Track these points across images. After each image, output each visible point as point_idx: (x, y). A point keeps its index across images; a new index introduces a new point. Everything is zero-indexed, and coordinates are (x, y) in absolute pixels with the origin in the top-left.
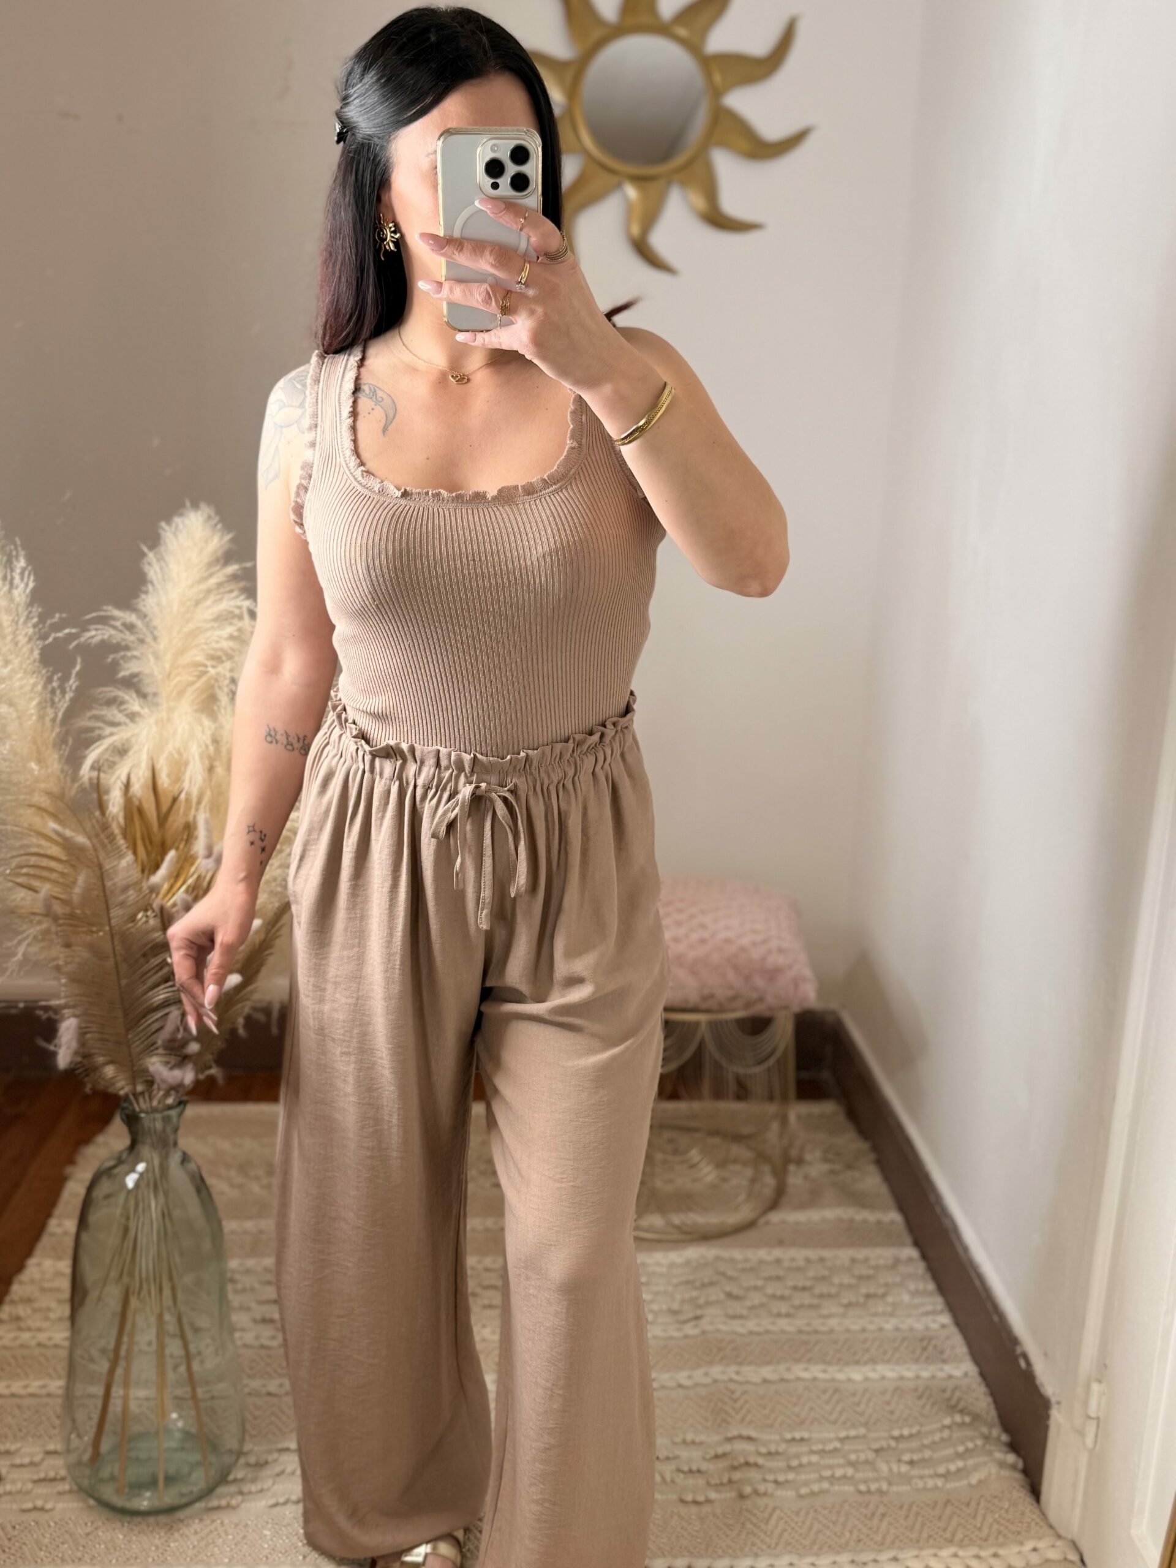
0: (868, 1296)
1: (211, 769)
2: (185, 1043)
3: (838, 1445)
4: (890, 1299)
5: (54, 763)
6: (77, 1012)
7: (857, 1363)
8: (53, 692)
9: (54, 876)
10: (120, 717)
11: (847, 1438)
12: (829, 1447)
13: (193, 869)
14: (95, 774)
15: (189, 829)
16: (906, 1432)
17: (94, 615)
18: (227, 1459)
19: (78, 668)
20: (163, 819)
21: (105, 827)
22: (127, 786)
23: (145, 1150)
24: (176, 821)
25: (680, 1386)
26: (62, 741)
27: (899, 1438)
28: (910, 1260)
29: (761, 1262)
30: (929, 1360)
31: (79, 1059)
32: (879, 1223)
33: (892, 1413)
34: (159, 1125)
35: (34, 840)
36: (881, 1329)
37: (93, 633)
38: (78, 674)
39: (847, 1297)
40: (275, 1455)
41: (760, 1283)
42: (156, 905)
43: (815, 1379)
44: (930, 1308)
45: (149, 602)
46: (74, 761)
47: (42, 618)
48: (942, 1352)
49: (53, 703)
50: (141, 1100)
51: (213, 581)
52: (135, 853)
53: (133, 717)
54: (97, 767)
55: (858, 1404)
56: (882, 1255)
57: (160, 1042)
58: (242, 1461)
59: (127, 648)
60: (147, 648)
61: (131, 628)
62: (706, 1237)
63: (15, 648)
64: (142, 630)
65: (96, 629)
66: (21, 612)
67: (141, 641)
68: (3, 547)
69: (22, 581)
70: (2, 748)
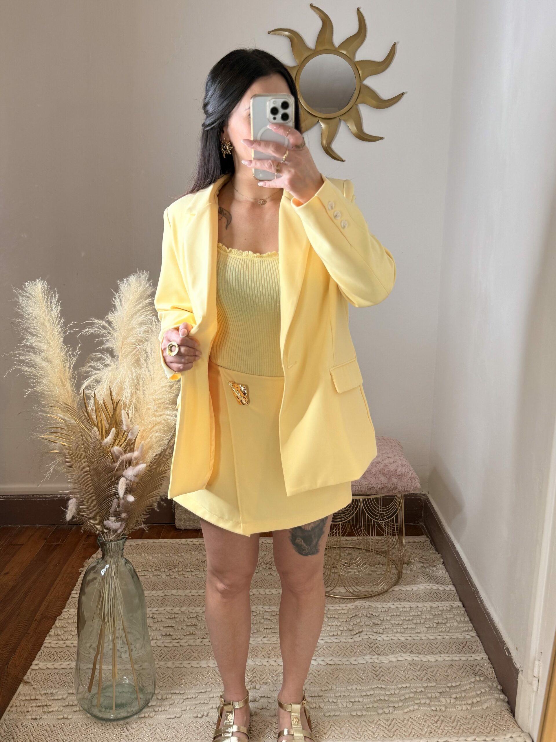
3: (423, 689)
4: (448, 625)
5: (70, 387)
6: (76, 496)
7: (433, 653)
8: (69, 356)
10: (101, 366)
11: (427, 687)
12: (419, 690)
16: (454, 685)
17: (86, 322)
19: (80, 345)
23: (108, 559)
26: (73, 378)
27: (451, 687)
28: (458, 607)
29: (390, 608)
30: (466, 652)
31: (77, 516)
32: (444, 590)
33: (448, 676)
34: (114, 547)
36: (444, 638)
37: (87, 330)
38: (80, 349)
43: (413, 660)
45: (111, 317)
47: (65, 324)
48: (472, 649)
49: (70, 361)
53: (106, 366)
54: (87, 388)
55: (433, 672)
58: (155, 697)
59: (103, 336)
60: (111, 336)
61: (104, 327)
62: (364, 597)
63: (52, 337)
64: (108, 328)
65: (89, 328)
66: (55, 321)
67: (109, 333)
68: (49, 292)
69: (55, 308)
70: (45, 381)
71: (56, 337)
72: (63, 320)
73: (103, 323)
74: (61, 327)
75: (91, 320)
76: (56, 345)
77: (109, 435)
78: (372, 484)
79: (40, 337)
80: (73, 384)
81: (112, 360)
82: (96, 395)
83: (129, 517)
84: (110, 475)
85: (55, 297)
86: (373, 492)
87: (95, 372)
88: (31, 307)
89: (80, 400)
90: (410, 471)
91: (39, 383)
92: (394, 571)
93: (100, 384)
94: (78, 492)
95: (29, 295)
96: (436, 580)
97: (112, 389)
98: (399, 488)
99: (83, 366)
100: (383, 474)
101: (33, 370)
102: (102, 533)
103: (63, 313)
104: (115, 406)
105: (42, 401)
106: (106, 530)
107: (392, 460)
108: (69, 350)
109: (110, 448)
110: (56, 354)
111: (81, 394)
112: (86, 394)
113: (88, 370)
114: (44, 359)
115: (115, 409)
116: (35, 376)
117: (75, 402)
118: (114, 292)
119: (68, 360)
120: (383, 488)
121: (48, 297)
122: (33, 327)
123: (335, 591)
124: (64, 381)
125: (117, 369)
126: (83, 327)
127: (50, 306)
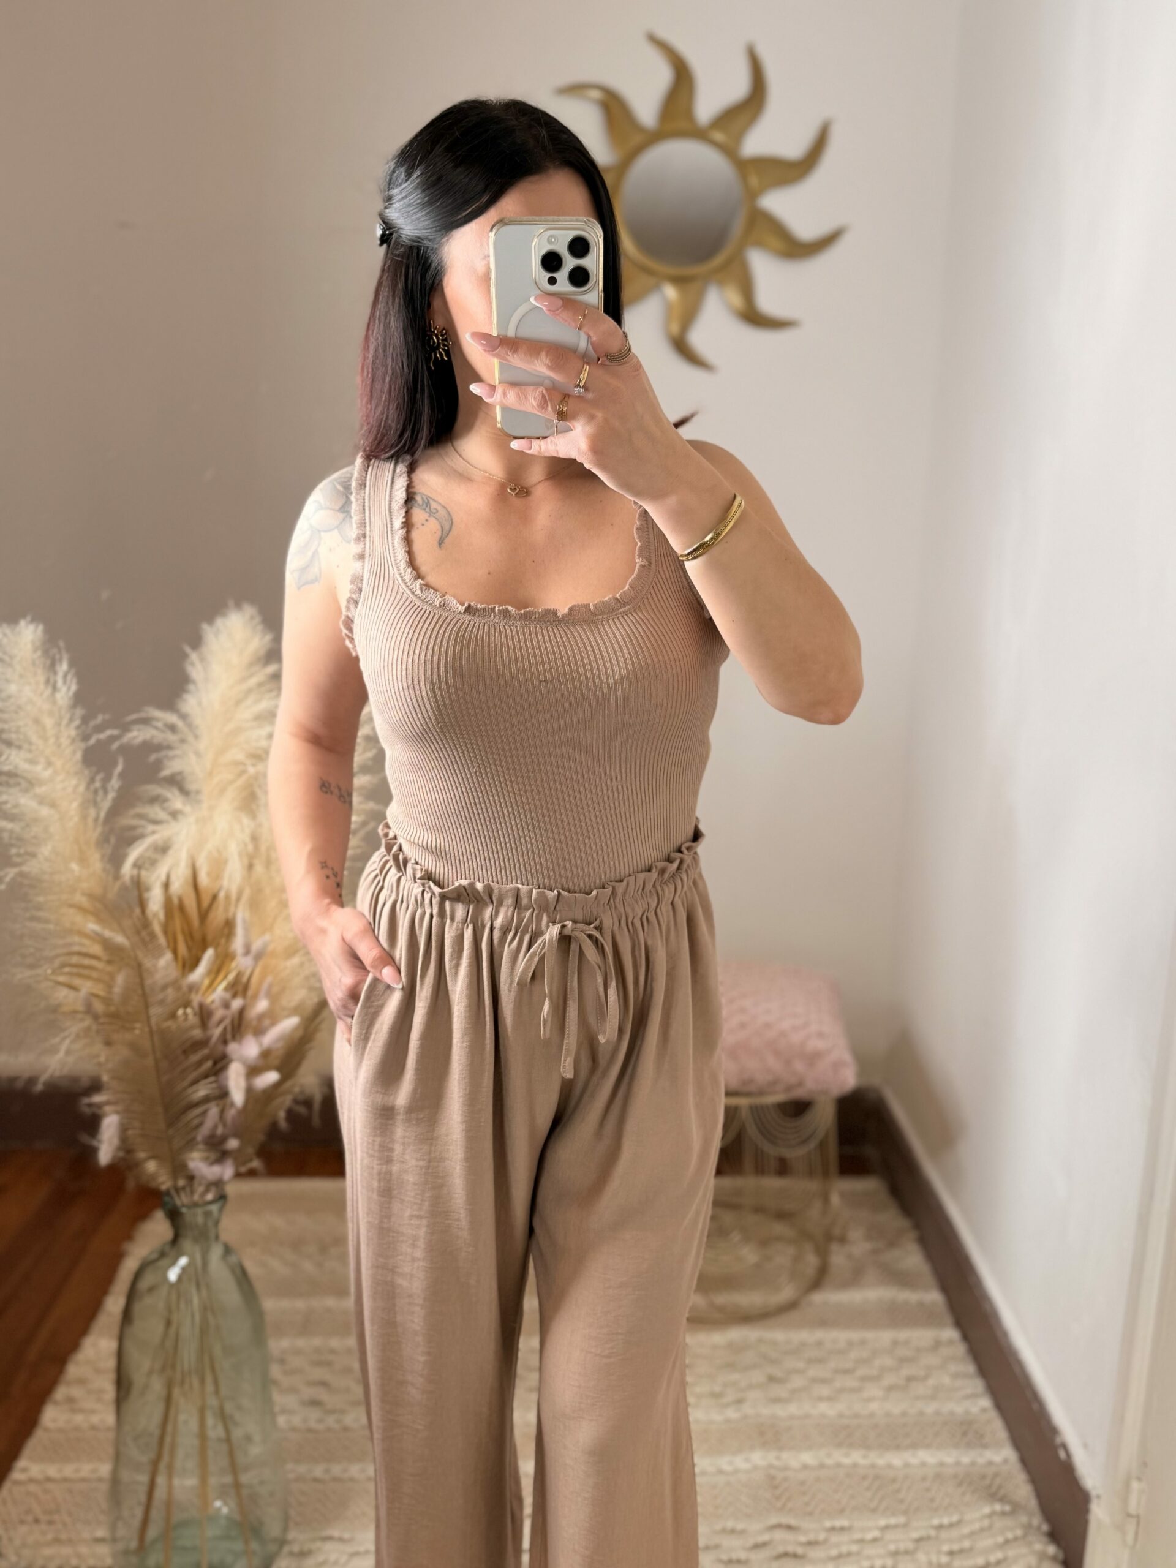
0: (910, 1379)
1: (250, 867)
2: (224, 1139)
3: (876, 1533)
4: (931, 1382)
5: (97, 862)
6: (120, 1108)
7: (898, 1447)
8: (96, 792)
9: (94, 974)
10: (162, 815)
11: (887, 1528)
12: (869, 1536)
13: (233, 964)
14: (135, 872)
15: (229, 926)
16: (946, 1521)
17: (134, 717)
18: (272, 1548)
19: (120, 768)
20: (204, 915)
21: (146, 924)
22: (166, 885)
23: (187, 1244)
24: (217, 917)
25: (721, 1472)
26: (104, 840)
27: (940, 1527)
28: (951, 1342)
29: (803, 1345)
30: (969, 1445)
31: (121, 1154)
32: (921, 1304)
33: (932, 1500)
34: (200, 1219)
35: (76, 939)
36: (921, 1413)
37: (134, 733)
38: (122, 775)
39: (890, 1379)
40: (319, 1544)
41: (801, 1365)
42: (196, 999)
43: (855, 1465)
44: (969, 1391)
45: (190, 703)
46: (116, 860)
47: (85, 720)
48: (982, 1436)
49: (95, 804)
50: (183, 1195)
51: (253, 681)
52: (175, 952)
53: (175, 815)
54: (137, 865)
55: (898, 1491)
56: (923, 1336)
57: (199, 1138)
58: (286, 1549)
59: (169, 747)
60: (188, 748)
61: (173, 728)
62: (746, 1318)
63: (57, 750)
64: (183, 729)
65: (139, 730)
66: (63, 714)
67: (183, 741)
68: (48, 651)
69: (64, 684)
70: (44, 850)
71: (67, 751)
72: (79, 712)
73: (172, 718)
74: (78, 728)
75: (145, 712)
76: (66, 768)
77: (198, 965)
79: (32, 751)
80: (104, 855)
81: (185, 800)
85: (61, 660)
87: (151, 828)
88: (12, 682)
89: (123, 889)
91: (32, 855)
92: (812, 1260)
95: (6, 657)
96: (902, 1279)
99: (125, 813)
101: (17, 827)
103: (79, 699)
110: (68, 790)
112: (137, 879)
113: (136, 822)
114: (42, 801)
116: (19, 839)
118: (189, 649)
119: (92, 802)
121: (46, 660)
122: (13, 729)
124: (84, 847)
125: (206, 820)
126: (126, 728)
127: (52, 680)
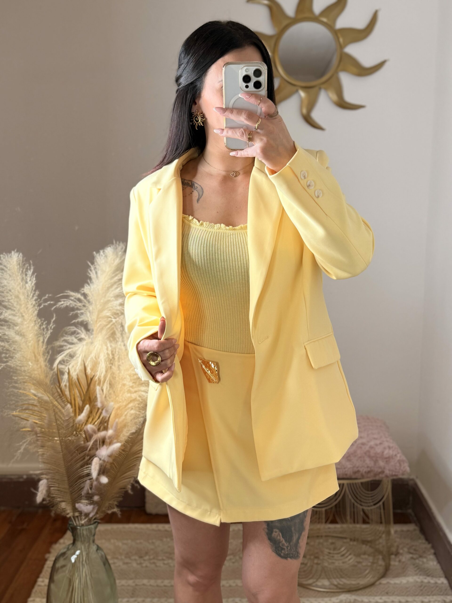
2: (92, 496)
5: (43, 362)
6: (47, 477)
8: (43, 329)
10: (75, 340)
17: (61, 295)
19: (54, 319)
23: (80, 545)
26: (46, 352)
28: (451, 601)
34: (85, 532)
38: (55, 322)
45: (86, 289)
47: (40, 297)
49: (43, 335)
53: (81, 340)
56: (437, 599)
57: (83, 494)
59: (78, 309)
60: (87, 309)
61: (79, 300)
62: (350, 590)
63: (26, 310)
64: (84, 301)
65: (64, 301)
66: (29, 294)
67: (84, 306)
68: (24, 265)
69: (30, 280)
70: (18, 356)
71: (30, 311)
72: (37, 293)
73: (79, 296)
74: (36, 300)
75: (67, 293)
76: (30, 318)
77: (82, 412)
78: (358, 467)
79: (14, 311)
80: (46, 359)
81: (87, 333)
82: (70, 370)
83: (102, 500)
84: (82, 454)
85: (30, 269)
86: (357, 475)
87: (69, 346)
88: (6, 279)
89: (53, 376)
90: (398, 453)
91: (12, 358)
92: (381, 562)
93: (75, 358)
94: (49, 473)
95: (4, 268)
96: (427, 573)
97: (86, 364)
98: (387, 472)
99: (57, 340)
100: (369, 456)
101: (6, 345)
102: (74, 517)
103: (38, 286)
104: (89, 382)
105: (15, 376)
106: (77, 514)
107: (378, 442)
108: (42, 323)
109: (83, 426)
110: (30, 328)
111: (54, 369)
112: (59, 369)
113: (62, 344)
114: (18, 333)
115: (89, 385)
116: (7, 350)
117: (48, 378)
118: (90, 264)
119: (41, 334)
120: (369, 472)
121: (23, 269)
122: (7, 300)
123: (319, 583)
124: (37, 355)
125: (92, 343)
126: (58, 300)
127: (25, 278)
